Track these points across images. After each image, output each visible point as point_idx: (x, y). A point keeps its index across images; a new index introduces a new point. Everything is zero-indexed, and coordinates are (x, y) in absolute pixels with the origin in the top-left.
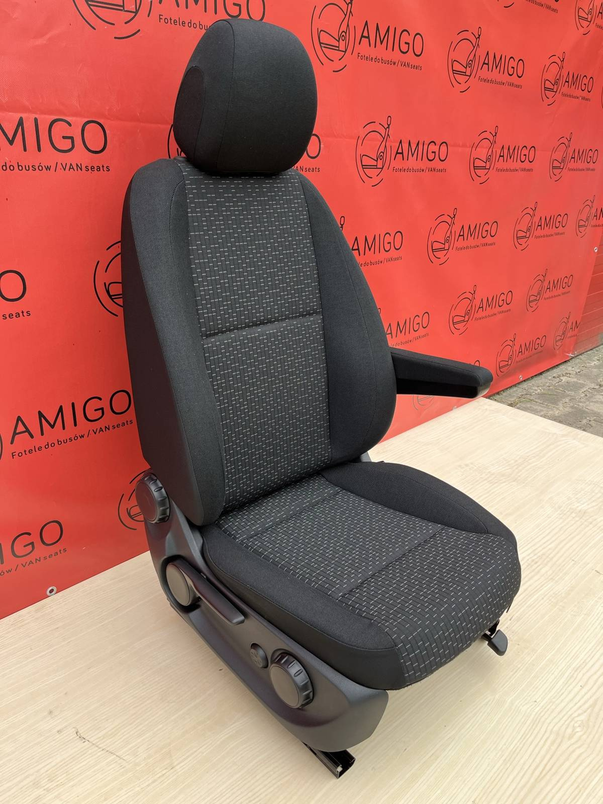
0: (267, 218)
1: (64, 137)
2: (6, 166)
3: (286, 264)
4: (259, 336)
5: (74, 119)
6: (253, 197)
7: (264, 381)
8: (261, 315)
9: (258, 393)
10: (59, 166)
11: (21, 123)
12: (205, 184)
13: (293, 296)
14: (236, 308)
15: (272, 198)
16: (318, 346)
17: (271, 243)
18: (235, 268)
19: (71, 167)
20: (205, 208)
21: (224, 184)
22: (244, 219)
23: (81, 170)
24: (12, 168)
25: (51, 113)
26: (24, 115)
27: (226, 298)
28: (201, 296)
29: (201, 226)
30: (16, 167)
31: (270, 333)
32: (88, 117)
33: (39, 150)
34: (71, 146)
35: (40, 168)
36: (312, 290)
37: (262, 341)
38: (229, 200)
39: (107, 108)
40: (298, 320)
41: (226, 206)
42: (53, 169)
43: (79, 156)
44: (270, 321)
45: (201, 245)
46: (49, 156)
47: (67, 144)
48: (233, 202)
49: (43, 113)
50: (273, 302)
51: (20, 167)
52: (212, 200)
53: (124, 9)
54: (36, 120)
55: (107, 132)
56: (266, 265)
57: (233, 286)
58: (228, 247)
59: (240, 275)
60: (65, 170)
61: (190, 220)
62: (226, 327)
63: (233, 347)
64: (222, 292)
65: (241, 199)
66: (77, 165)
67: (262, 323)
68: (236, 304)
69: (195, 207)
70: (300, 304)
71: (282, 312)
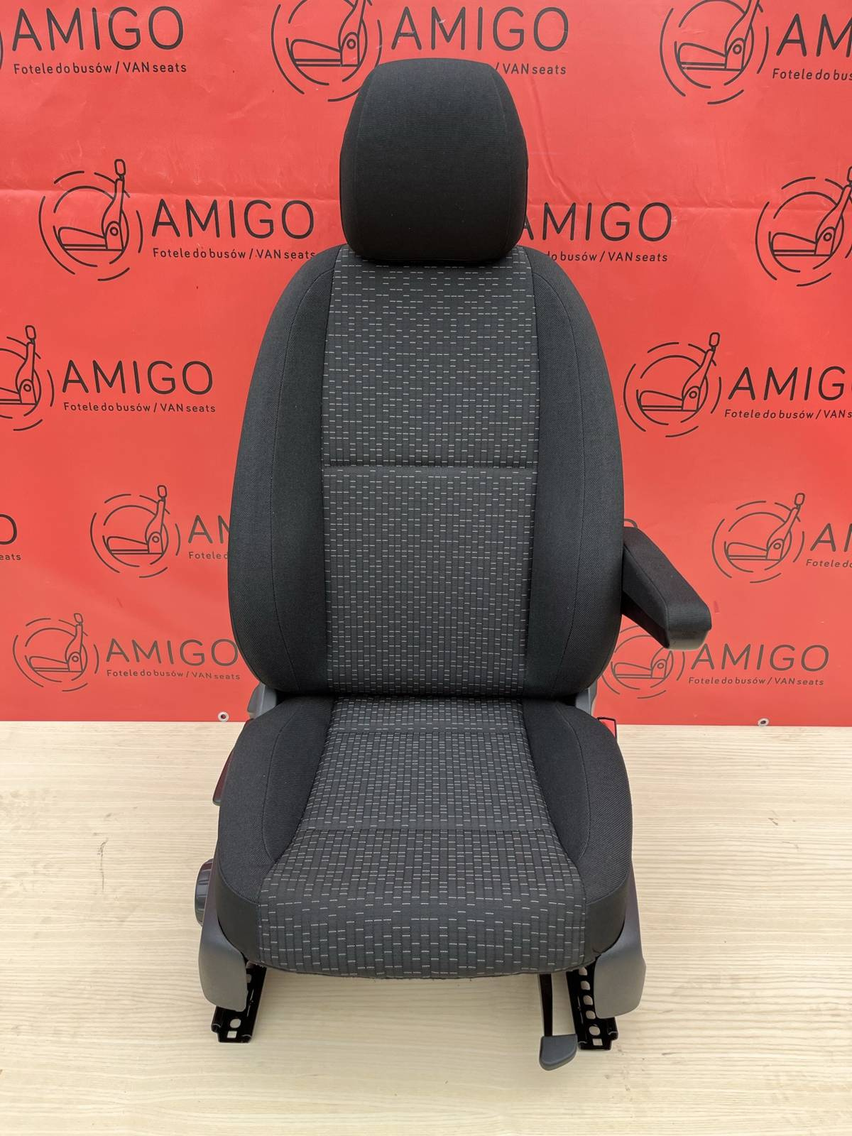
0: (457, 323)
1: (261, 221)
2: (197, 252)
3: (479, 389)
4: (415, 479)
5: (275, 199)
6: (438, 293)
7: (414, 541)
8: (424, 452)
9: (401, 554)
10: (255, 253)
11: (214, 206)
12: (363, 275)
13: (483, 435)
14: (384, 436)
15: (472, 296)
16: (518, 513)
17: (457, 358)
18: (389, 385)
19: (268, 254)
20: (355, 304)
21: (393, 275)
22: (417, 322)
23: (280, 257)
24: (203, 254)
25: (248, 194)
26: (218, 198)
27: (369, 422)
28: (329, 413)
29: (345, 327)
30: (208, 254)
31: (434, 479)
32: (289, 197)
33: (234, 235)
34: (269, 231)
35: (234, 254)
36: (521, 431)
37: (418, 487)
38: (396, 296)
39: (316, 185)
40: (490, 470)
41: (389, 304)
42: (247, 256)
43: (279, 241)
44: (437, 463)
45: (342, 350)
46: (244, 241)
47: (265, 228)
48: (403, 299)
49: (238, 195)
50: (447, 437)
51: (212, 254)
52: (369, 295)
53: (342, 63)
54: (231, 202)
55: (314, 213)
56: (443, 386)
57: (383, 408)
58: (383, 356)
59: (396, 394)
60: (260, 257)
61: (331, 318)
62: (363, 458)
63: (369, 485)
64: (363, 413)
65: (415, 296)
66: (275, 252)
67: (424, 463)
68: (383, 431)
69: (342, 303)
70: (495, 448)
71: (461, 453)
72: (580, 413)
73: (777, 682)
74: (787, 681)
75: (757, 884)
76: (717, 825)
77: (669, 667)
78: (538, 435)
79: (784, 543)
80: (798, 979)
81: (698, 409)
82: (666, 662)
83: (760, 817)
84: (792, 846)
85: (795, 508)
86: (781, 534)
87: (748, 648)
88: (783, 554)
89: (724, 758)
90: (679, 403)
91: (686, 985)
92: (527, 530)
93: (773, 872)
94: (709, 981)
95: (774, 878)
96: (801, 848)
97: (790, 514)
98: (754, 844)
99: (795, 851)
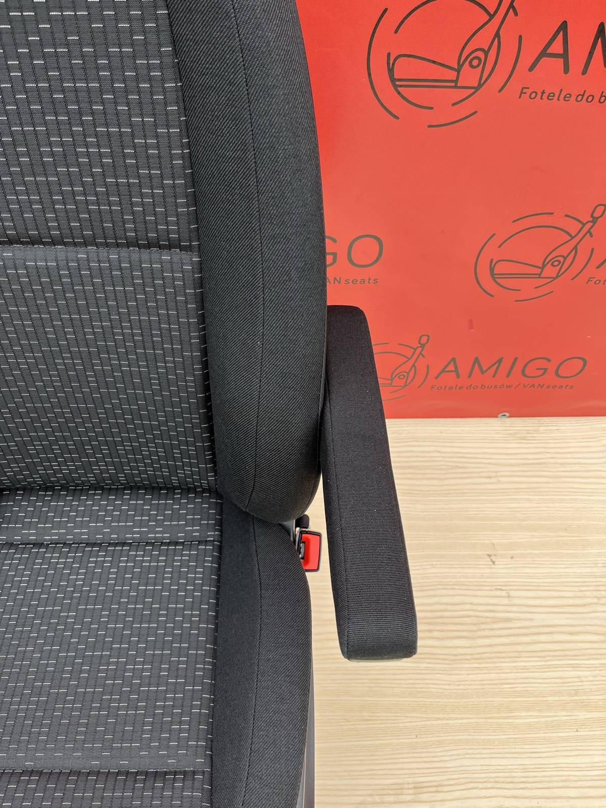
16: (178, 316)
40: (124, 253)
70: (125, 221)
72: (252, 182)
73: (525, 387)
74: (536, 385)
75: (460, 651)
76: (433, 566)
77: (410, 379)
78: (195, 199)
79: (564, 261)
80: (480, 786)
81: (480, 85)
82: (408, 374)
83: (479, 553)
84: (504, 593)
85: (590, 222)
86: (564, 250)
87: (500, 361)
88: (561, 272)
89: (457, 467)
90: (452, 75)
91: (369, 799)
92: (195, 338)
93: (480, 633)
94: (392, 792)
95: (480, 642)
96: (514, 597)
97: (582, 228)
98: (468, 593)
99: (506, 601)
